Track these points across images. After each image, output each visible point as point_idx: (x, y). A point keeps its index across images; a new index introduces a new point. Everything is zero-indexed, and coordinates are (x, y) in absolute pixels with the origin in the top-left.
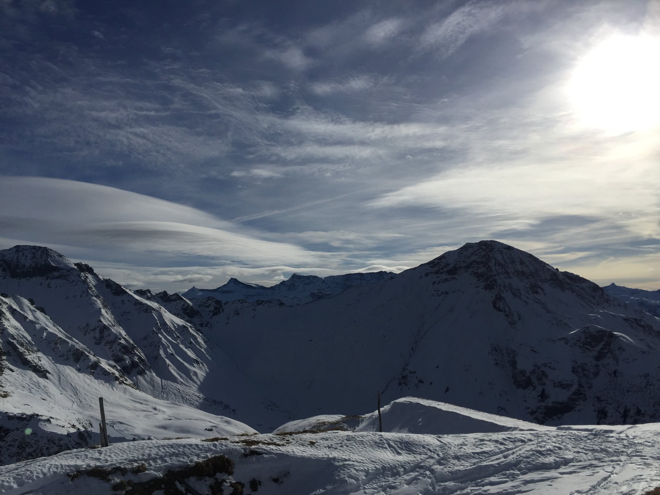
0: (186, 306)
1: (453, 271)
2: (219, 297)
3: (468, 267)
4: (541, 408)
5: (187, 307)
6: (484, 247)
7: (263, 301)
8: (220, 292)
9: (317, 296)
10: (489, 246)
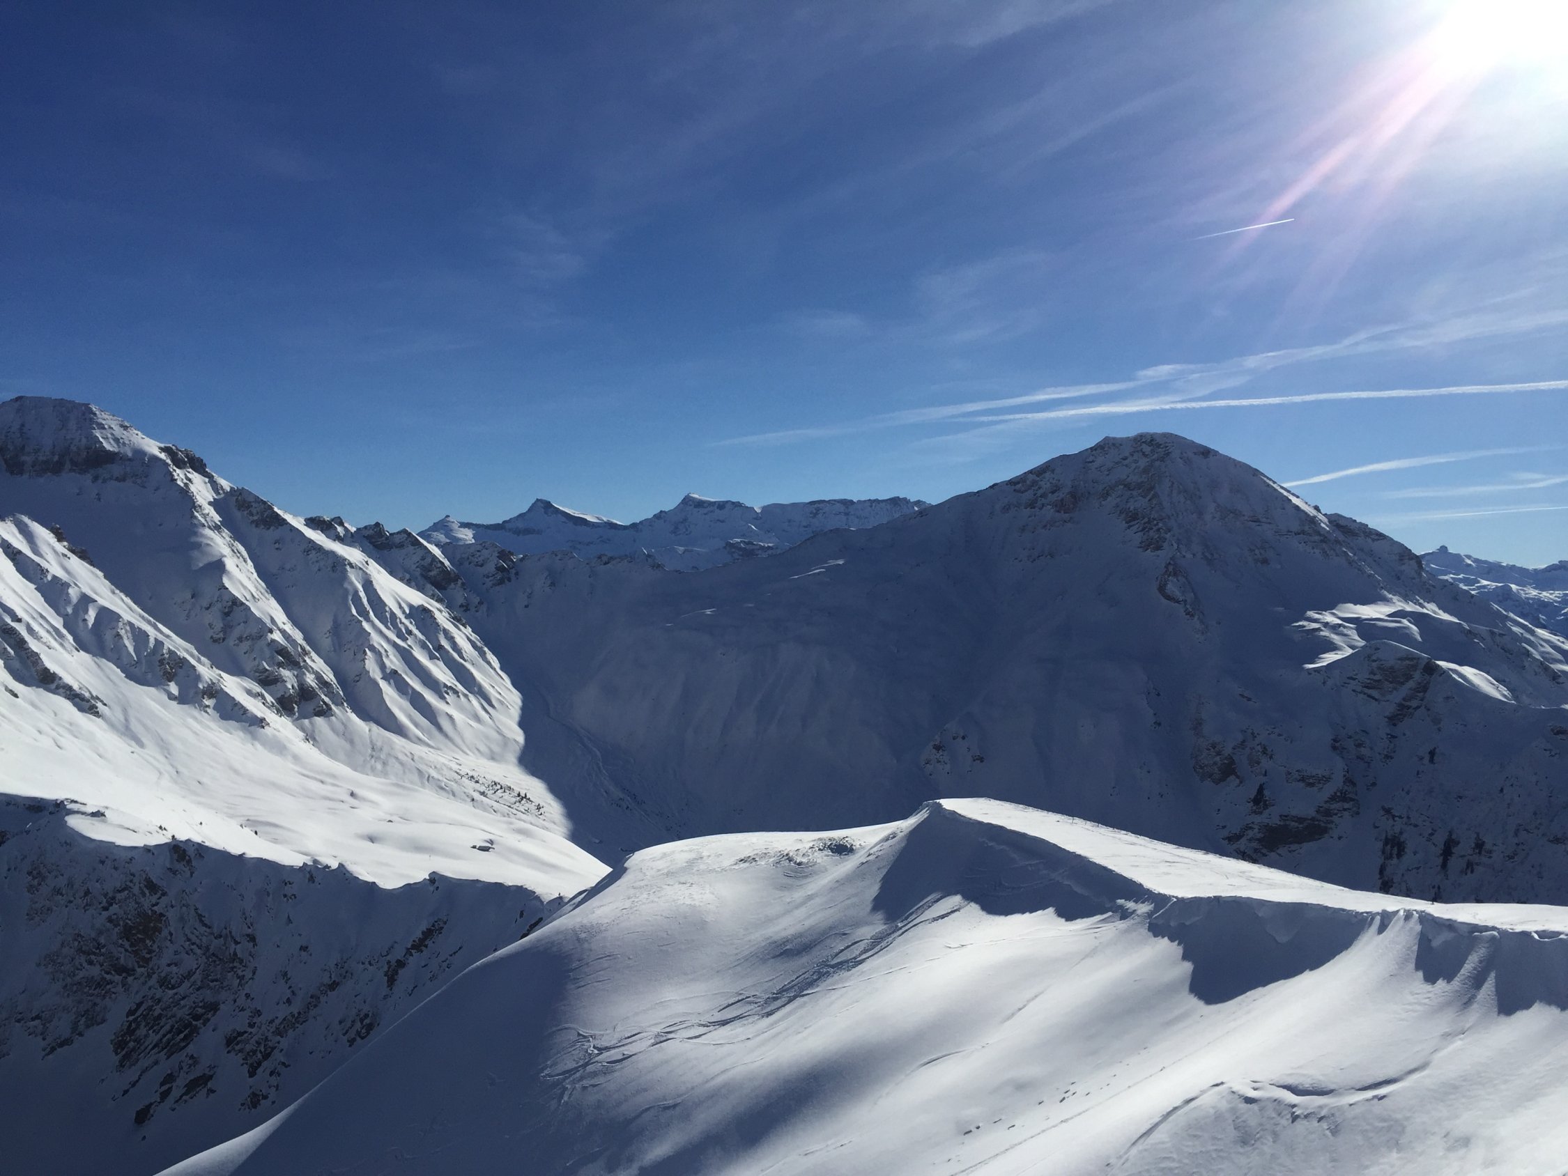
0: (429, 560)
1: (1069, 504)
2: (507, 542)
3: (1105, 495)
4: (1251, 828)
5: (431, 564)
6: (1147, 449)
7: (613, 558)
8: (510, 530)
9: (741, 549)
10: (1159, 445)
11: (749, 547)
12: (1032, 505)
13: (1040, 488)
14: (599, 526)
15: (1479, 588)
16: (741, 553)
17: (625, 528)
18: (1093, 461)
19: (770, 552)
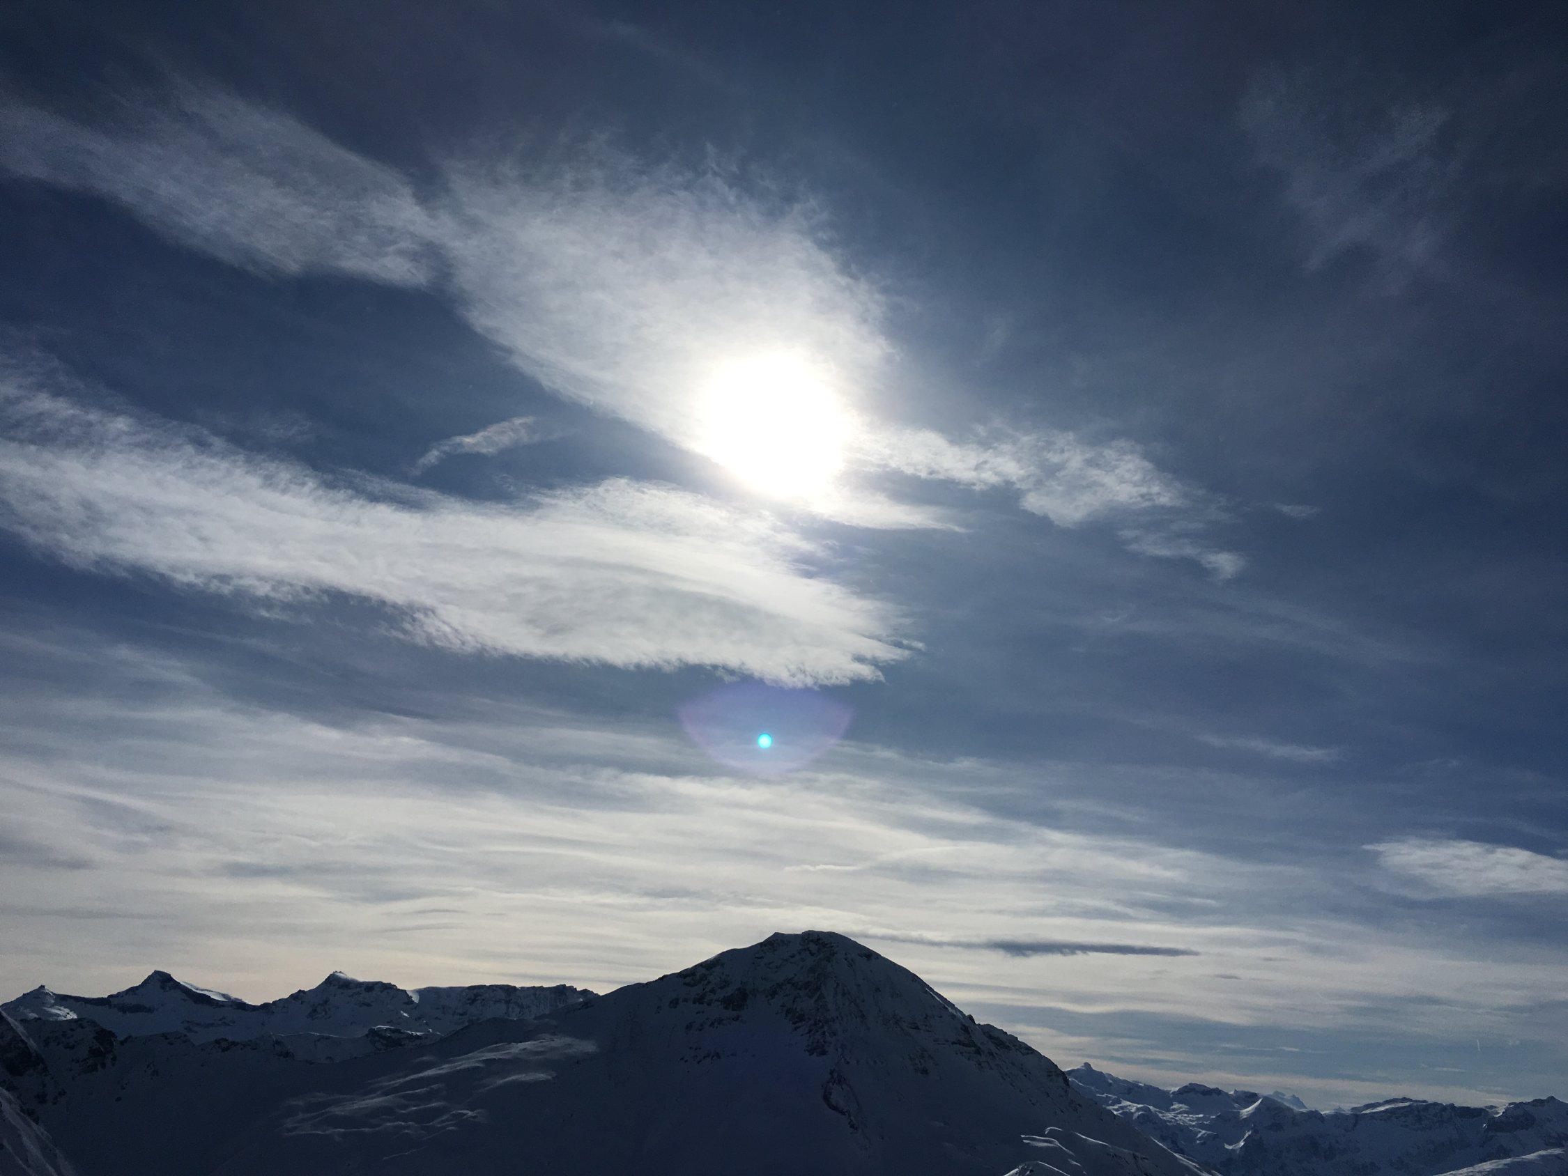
1: (737, 1001)
2: (109, 1021)
3: (773, 993)
5: (12, 1044)
6: (813, 947)
7: (234, 1043)
8: (115, 1006)
9: (385, 1038)
10: (824, 945)
11: (395, 1036)
12: (699, 1000)
13: (709, 982)
14: (223, 1006)
15: (1122, 1108)
16: (385, 1042)
17: (254, 1008)
18: (762, 957)
19: (418, 1042)
